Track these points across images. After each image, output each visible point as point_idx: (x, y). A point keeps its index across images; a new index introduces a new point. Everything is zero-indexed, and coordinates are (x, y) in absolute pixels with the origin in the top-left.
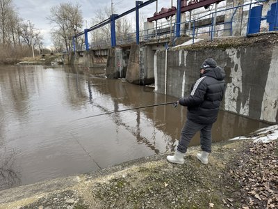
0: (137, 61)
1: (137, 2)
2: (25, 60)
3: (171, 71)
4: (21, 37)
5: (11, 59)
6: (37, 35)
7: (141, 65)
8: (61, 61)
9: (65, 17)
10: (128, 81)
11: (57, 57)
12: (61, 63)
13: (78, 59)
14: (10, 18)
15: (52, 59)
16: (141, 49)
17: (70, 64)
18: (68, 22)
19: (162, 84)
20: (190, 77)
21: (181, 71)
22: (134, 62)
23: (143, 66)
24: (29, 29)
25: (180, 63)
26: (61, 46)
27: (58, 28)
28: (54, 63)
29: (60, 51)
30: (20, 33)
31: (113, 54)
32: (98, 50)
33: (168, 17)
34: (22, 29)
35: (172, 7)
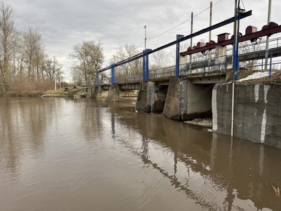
0: (176, 95)
1: (178, 36)
2: (49, 93)
3: (241, 108)
4: (44, 72)
5: (35, 92)
6: (59, 70)
7: (180, 99)
8: (83, 94)
9: (87, 54)
10: (166, 116)
11: (80, 90)
12: (83, 97)
13: (101, 93)
14: (37, 54)
15: (75, 92)
16: (181, 83)
17: (93, 98)
18: (89, 58)
19: (225, 123)
20: (275, 116)
21: (258, 108)
22: (174, 96)
23: (183, 101)
24: (52, 64)
25: (257, 99)
26: (80, 80)
27: (79, 64)
28: (77, 96)
29: (79, 84)
30: (43, 68)
31: (146, 87)
32: (125, 85)
33: (205, 51)
34: (46, 65)
35: (211, 41)
